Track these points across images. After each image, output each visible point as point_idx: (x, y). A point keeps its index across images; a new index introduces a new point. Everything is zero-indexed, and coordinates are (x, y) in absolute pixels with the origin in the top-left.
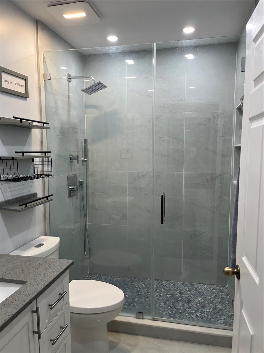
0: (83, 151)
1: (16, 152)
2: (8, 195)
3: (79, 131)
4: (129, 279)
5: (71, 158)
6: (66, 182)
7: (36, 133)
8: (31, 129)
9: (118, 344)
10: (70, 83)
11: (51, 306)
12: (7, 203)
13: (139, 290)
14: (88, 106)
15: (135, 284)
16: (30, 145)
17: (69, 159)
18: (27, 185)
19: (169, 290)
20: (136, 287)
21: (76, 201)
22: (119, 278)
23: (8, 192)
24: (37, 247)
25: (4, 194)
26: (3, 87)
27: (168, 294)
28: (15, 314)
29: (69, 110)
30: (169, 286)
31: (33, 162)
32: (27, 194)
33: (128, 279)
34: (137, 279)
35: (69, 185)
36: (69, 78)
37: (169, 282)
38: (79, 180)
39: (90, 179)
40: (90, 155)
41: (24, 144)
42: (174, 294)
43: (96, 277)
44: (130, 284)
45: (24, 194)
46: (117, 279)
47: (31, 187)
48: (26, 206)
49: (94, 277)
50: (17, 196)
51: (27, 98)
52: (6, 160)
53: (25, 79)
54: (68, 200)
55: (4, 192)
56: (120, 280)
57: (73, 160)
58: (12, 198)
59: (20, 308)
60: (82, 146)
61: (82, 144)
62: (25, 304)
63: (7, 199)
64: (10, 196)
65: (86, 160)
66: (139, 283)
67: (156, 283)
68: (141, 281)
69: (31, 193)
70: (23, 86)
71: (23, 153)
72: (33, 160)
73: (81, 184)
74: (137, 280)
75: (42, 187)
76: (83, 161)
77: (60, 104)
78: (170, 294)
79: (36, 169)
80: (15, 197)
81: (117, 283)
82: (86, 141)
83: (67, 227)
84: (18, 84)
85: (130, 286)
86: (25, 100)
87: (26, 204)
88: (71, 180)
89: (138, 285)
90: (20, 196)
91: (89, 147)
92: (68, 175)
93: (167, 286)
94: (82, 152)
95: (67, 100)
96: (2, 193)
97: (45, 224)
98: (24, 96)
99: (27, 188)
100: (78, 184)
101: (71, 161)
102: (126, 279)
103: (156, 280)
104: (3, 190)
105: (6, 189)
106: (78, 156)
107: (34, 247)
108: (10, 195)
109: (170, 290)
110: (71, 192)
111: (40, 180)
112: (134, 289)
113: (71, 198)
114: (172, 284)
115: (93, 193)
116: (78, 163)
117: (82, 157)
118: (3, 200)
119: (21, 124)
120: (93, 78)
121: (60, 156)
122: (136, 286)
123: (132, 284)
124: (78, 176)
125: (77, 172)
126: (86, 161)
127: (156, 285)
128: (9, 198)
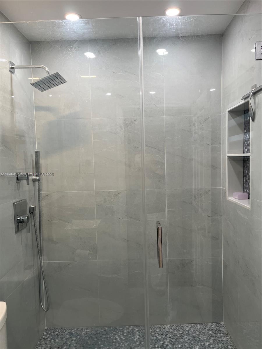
3: (27, 139)
5: (17, 178)
10: (13, 75)
13: (118, 346)
14: (38, 108)
15: (111, 337)
17: (15, 179)
33: (100, 330)
35: (16, 215)
36: (11, 68)
38: (29, 206)
43: (57, 333)
49: (54, 333)
54: (15, 237)
57: (20, 180)
60: (33, 161)
61: (32, 157)
65: (38, 178)
76: (34, 181)
82: (37, 153)
88: (19, 208)
91: (42, 161)
92: (14, 201)
94: (32, 169)
95: (9, 97)
100: (28, 213)
101: (18, 181)
110: (20, 224)
112: (110, 346)
113: (19, 233)
115: (48, 221)
116: (28, 184)
120: (47, 69)
122: (113, 339)
124: (28, 201)
125: (27, 196)
126: (38, 180)
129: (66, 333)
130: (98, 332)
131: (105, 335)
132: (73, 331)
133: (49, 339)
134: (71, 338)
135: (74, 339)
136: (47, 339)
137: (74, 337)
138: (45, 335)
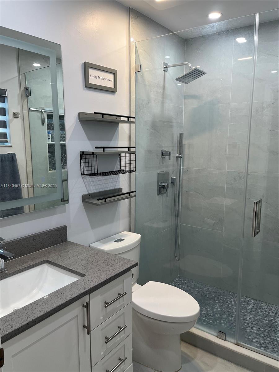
0: (178, 147)
1: (96, 148)
2: (92, 188)
3: (174, 124)
4: (222, 292)
5: (162, 154)
6: (156, 179)
7: (124, 128)
8: (119, 124)
9: (193, 359)
10: (166, 73)
11: (107, 304)
12: (89, 196)
13: (230, 307)
14: (187, 97)
15: (226, 299)
16: (117, 140)
17: (161, 154)
18: (112, 179)
19: (267, 314)
20: (228, 303)
21: (167, 199)
22: (210, 288)
23: (92, 185)
24: (117, 241)
25: (88, 187)
26: (89, 83)
27: (266, 319)
28: (60, 305)
29: (163, 103)
30: (269, 310)
31: (119, 157)
32: (111, 188)
33: (220, 291)
34: (230, 293)
35: (159, 182)
36: (165, 68)
37: (270, 306)
38: (172, 177)
39: (184, 177)
40: (186, 151)
41: (110, 139)
42: (273, 321)
43: (186, 281)
44: (221, 297)
45: (109, 189)
46: (208, 288)
47: (117, 182)
48: (105, 201)
49: (183, 281)
50: (101, 190)
51: (115, 92)
52: (88, 155)
53: (114, 73)
54: (157, 198)
55: (87, 185)
56: (211, 290)
57: (165, 156)
58: (95, 191)
59: (67, 300)
60: (178, 141)
61: (178, 138)
62: (73, 297)
63: (90, 192)
64: (94, 190)
65: (180, 155)
66: (232, 298)
67: (253, 303)
68: (234, 297)
69: (116, 188)
70: (111, 80)
71: (104, 148)
72: (120, 155)
73: (173, 182)
74: (230, 295)
75: (129, 183)
76: (177, 157)
77: (152, 95)
78: (268, 320)
79: (122, 165)
80: (98, 191)
81: (207, 293)
82: (181, 135)
83: (155, 225)
84: (106, 79)
85: (220, 299)
86: (114, 94)
87: (105, 199)
88: (162, 177)
89: (230, 300)
90: (104, 190)
91: (185, 142)
92: (158, 171)
93: (267, 310)
94: (176, 148)
95: (161, 91)
96: (86, 187)
97: (130, 219)
98: (112, 91)
99: (112, 182)
100: (170, 182)
101: (163, 156)
102: (218, 291)
103: (254, 300)
104: (86, 183)
105: (89, 183)
106: (170, 152)
107: (114, 241)
108: (94, 188)
109: (269, 315)
110: (161, 190)
111: (126, 175)
112: (224, 304)
113: (160, 196)
114: (273, 309)
115: (187, 191)
116: (169, 159)
117: (176, 152)
118: (87, 193)
119: (103, 119)
120: (190, 65)
121: (150, 152)
122: (228, 300)
123: (224, 298)
124: (170, 172)
125: (170, 169)
126: (180, 157)
127: (253, 305)
128: (93, 192)
129: (192, 284)
130: (218, 292)
131: (223, 296)
132: (198, 284)
133: (178, 284)
134: (195, 288)
135: (197, 290)
136: (177, 283)
137: (197, 289)
138: (176, 280)
